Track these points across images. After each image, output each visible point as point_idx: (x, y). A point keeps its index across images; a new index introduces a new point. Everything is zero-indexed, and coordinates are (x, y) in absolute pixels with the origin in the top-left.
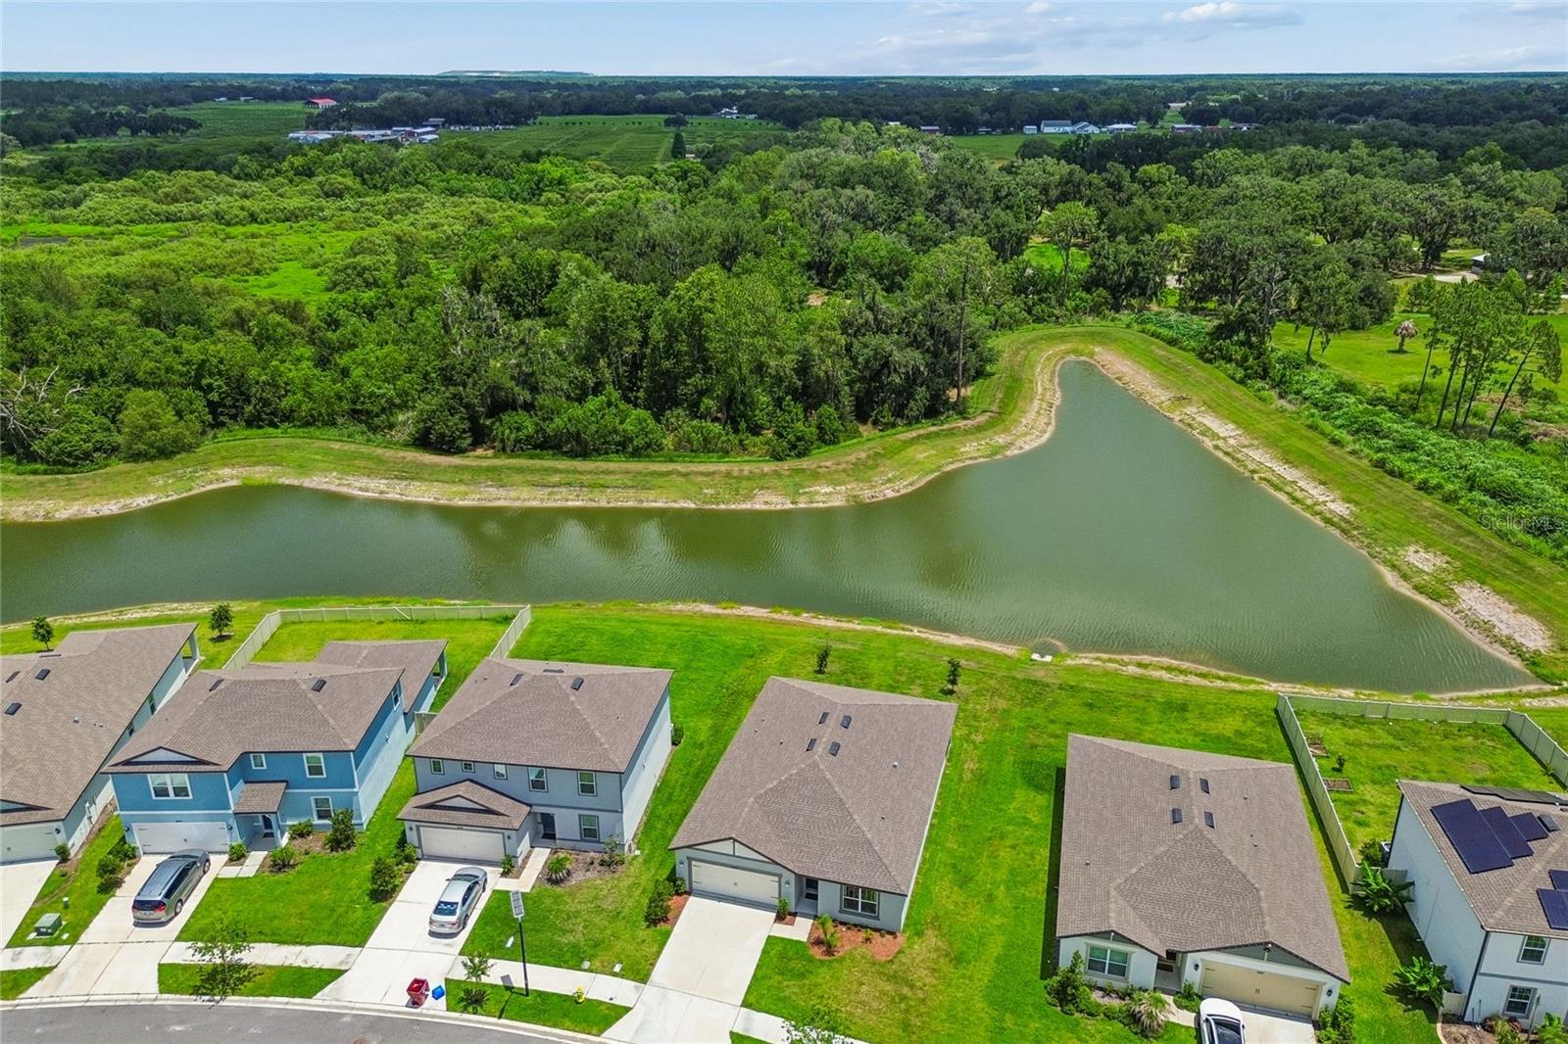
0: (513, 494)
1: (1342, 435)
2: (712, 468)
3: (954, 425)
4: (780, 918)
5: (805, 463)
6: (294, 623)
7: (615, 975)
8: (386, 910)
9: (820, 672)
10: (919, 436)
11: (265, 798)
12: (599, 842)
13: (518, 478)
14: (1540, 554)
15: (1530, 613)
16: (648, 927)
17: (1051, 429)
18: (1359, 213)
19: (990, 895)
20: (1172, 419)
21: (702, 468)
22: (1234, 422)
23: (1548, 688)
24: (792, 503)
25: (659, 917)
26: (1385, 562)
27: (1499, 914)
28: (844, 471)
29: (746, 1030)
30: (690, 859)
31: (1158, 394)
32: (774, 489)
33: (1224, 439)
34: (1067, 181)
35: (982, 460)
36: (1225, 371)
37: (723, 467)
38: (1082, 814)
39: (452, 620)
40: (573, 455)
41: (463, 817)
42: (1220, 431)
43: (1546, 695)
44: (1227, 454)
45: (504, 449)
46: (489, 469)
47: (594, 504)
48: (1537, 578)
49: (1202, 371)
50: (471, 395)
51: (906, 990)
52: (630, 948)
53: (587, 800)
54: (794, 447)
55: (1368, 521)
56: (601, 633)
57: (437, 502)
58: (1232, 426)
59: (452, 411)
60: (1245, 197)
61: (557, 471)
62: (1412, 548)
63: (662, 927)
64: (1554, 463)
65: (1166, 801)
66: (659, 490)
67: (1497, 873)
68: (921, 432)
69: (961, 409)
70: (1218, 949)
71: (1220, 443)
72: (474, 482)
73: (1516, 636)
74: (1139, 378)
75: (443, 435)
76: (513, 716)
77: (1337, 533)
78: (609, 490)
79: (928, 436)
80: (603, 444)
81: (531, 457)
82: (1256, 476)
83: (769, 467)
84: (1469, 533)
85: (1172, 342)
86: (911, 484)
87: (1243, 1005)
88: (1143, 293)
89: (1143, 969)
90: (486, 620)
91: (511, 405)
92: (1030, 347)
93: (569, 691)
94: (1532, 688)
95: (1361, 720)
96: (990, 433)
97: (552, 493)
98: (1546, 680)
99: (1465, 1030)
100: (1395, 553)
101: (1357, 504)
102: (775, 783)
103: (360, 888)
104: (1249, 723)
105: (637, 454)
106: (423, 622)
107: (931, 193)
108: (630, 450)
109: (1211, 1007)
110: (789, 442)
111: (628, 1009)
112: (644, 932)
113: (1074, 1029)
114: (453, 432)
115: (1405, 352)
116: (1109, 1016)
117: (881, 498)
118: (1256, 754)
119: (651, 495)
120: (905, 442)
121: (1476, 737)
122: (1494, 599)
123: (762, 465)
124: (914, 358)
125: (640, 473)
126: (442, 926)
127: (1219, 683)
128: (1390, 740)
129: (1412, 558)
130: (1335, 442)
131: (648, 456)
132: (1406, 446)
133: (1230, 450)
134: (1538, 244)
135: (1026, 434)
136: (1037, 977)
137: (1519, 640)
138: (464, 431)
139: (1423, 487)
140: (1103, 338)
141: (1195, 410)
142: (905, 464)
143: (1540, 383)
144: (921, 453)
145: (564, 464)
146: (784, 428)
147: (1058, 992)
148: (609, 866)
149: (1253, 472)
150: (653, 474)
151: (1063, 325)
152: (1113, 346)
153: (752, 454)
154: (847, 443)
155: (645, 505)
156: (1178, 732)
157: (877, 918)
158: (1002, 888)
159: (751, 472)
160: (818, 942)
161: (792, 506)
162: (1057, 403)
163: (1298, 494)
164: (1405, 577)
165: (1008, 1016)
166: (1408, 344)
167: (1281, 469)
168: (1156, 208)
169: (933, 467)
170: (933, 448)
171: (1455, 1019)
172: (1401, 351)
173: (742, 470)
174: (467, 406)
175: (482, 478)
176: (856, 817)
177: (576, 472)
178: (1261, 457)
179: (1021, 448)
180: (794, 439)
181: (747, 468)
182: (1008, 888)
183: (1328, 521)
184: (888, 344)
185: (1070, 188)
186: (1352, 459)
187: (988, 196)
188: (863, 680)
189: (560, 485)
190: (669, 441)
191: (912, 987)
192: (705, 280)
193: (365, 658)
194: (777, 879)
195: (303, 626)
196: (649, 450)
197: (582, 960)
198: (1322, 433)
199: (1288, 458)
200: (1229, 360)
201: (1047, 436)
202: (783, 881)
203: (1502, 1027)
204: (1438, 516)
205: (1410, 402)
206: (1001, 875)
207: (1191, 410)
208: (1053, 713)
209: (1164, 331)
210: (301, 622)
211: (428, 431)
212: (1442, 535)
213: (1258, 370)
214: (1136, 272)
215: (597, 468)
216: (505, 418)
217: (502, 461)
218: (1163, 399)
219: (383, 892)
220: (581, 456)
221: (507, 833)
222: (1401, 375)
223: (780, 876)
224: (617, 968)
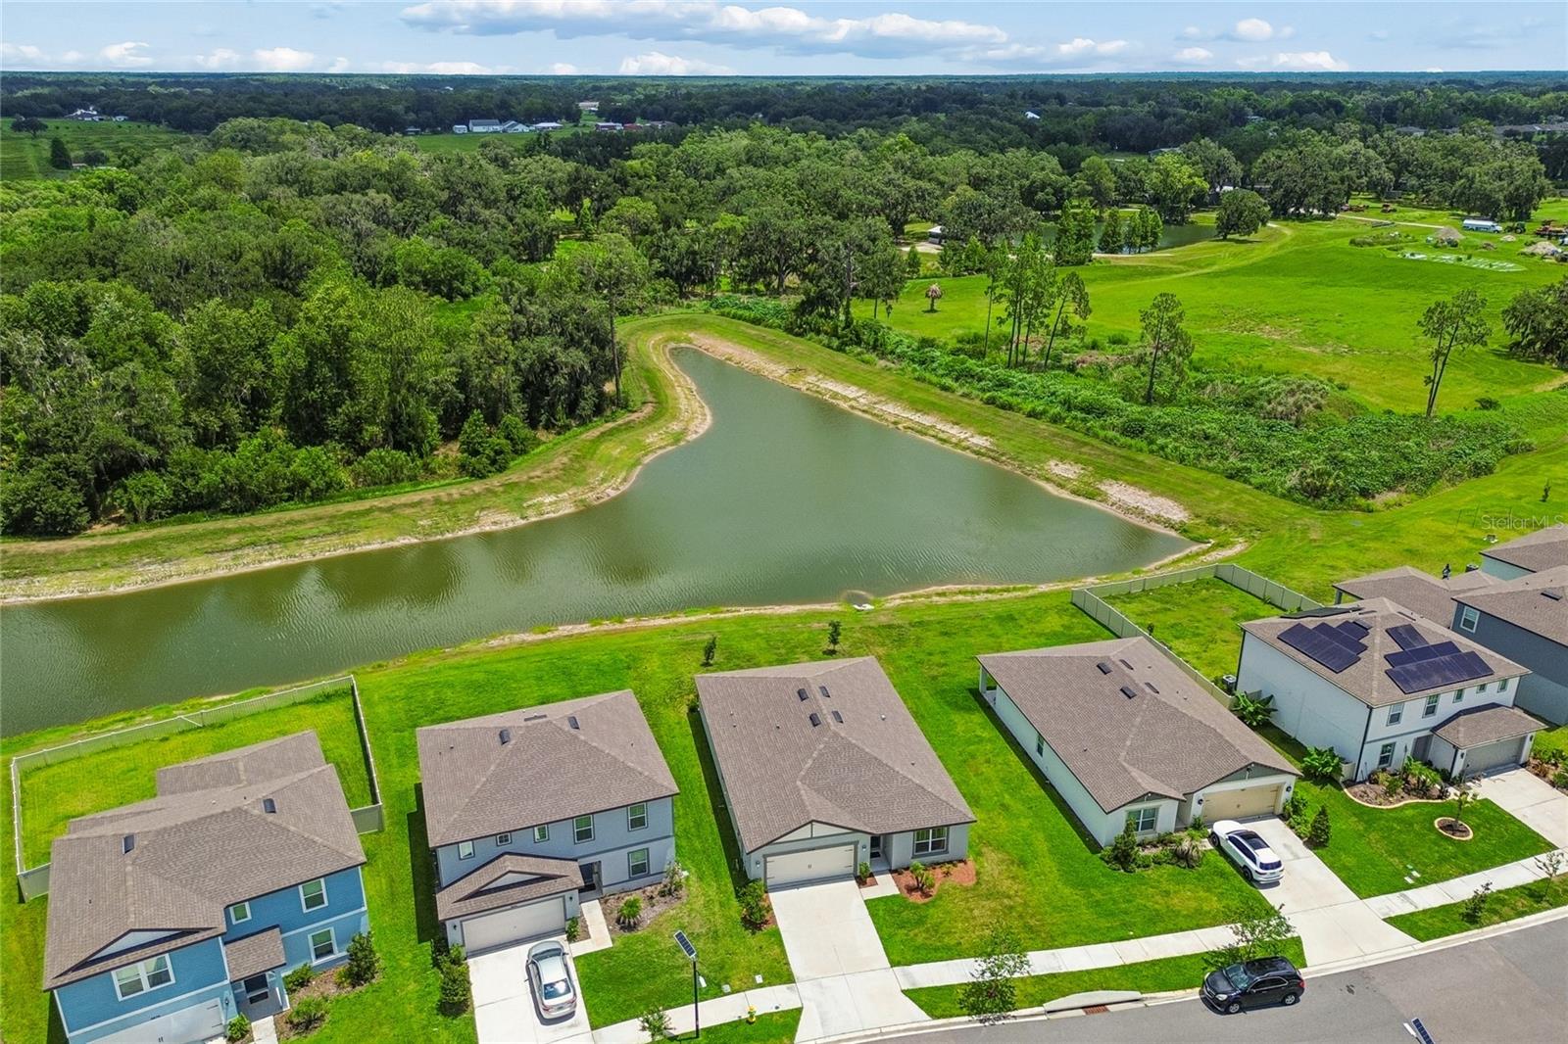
0: (186, 567)
1: (948, 381)
2: (415, 497)
3: (627, 419)
4: (861, 881)
5: (509, 475)
6: (39, 769)
7: (761, 986)
8: (473, 1019)
9: (706, 664)
10: (603, 434)
11: (262, 954)
12: (649, 875)
13: (181, 548)
14: (1141, 450)
15: (1162, 494)
16: (753, 933)
17: (707, 411)
18: (836, 196)
19: (1002, 805)
20: (799, 389)
21: (404, 499)
22: (855, 384)
23: (1204, 546)
24: (523, 518)
25: (756, 920)
26: (1039, 477)
27: (1375, 694)
28: (557, 477)
29: (914, 984)
30: (765, 856)
31: (776, 371)
32: (496, 508)
33: (855, 399)
34: (574, 178)
35: (670, 448)
36: (820, 342)
37: (428, 495)
38: (1045, 715)
39: (259, 713)
40: (236, 511)
41: (515, 894)
42: (849, 395)
43: (1208, 551)
44: (864, 411)
45: (136, 520)
46: (137, 545)
47: (297, 561)
48: (1150, 468)
49: (800, 345)
50: (80, 461)
51: (1006, 901)
52: (756, 958)
53: (639, 834)
54: (494, 462)
55: (1007, 446)
56: (451, 686)
57: (85, 596)
58: (854, 388)
59: (59, 484)
60: (743, 188)
61: (229, 532)
62: (1052, 463)
63: (766, 928)
64: (1102, 383)
65: (1109, 685)
66: (367, 531)
67: (1353, 667)
68: (602, 429)
69: (621, 403)
70: (1217, 782)
71: (853, 403)
72: (122, 563)
73: (1162, 513)
74: (747, 357)
75: (54, 515)
76: (530, 773)
77: (990, 460)
78: (307, 542)
79: (611, 433)
80: (271, 493)
81: (182, 522)
82: (900, 426)
83: (477, 486)
84: (1086, 444)
85: (756, 322)
86: (625, 480)
87: (1242, 820)
88: (703, 281)
89: (1167, 817)
90: (301, 703)
91: (133, 465)
92: (633, 338)
93: (574, 731)
94: (1195, 548)
95: (1129, 597)
96: (662, 422)
97: (235, 558)
98: (1198, 540)
99: (1362, 787)
100: (1042, 469)
101: (992, 436)
102: (810, 762)
103: (421, 1011)
104: (1066, 618)
105: (318, 497)
106: (222, 725)
107: (444, 196)
108: (308, 493)
109: (1223, 828)
110: (488, 457)
111: (799, 1010)
112: (754, 940)
113: (1142, 881)
114: (68, 509)
115: (936, 311)
116: (1158, 862)
117: (606, 498)
118: (1089, 639)
119: (361, 537)
120: (593, 441)
121: (1208, 590)
122: (1131, 489)
123: (469, 485)
124: (577, 358)
125: (335, 517)
126: (560, 1008)
127: (1006, 595)
128: (1159, 606)
129: (1057, 470)
130: (945, 388)
131: (331, 498)
132: (1003, 384)
133: (865, 408)
134: (981, 215)
135: (692, 419)
136: (1088, 853)
137: (1166, 516)
138: (80, 506)
139: (1032, 414)
140: (693, 324)
141: (815, 379)
142: (608, 463)
143: (1075, 321)
144: (613, 449)
145: (232, 523)
146: (479, 443)
147: (1116, 858)
148: (670, 894)
149: (895, 423)
150: (350, 515)
151: (647, 315)
152: (703, 330)
153: (444, 477)
154: (537, 451)
155: (358, 549)
156: (1025, 637)
157: (946, 852)
158: (1007, 796)
159: (461, 495)
160: (910, 890)
161: (523, 522)
162: (694, 388)
163: (941, 435)
164: (1060, 486)
165: (1092, 891)
166: (937, 304)
167: (917, 417)
168: (665, 200)
169: (632, 461)
170: (621, 442)
171: (1351, 783)
172: (932, 311)
173: (450, 495)
174: (76, 475)
175: (134, 556)
176: (897, 769)
177: (253, 528)
178: (891, 409)
179: (696, 432)
180: (492, 454)
181: (455, 491)
182: (1012, 796)
183: (977, 453)
184: (547, 344)
185: (579, 184)
186: (966, 400)
187: (503, 195)
188: (751, 662)
189: (241, 547)
190: (345, 476)
191: (1009, 897)
192: (337, 294)
193: (246, 771)
194: (852, 847)
195: (55, 770)
196: (331, 491)
197: (720, 987)
198: (930, 383)
199: (916, 406)
200: (818, 332)
201: (709, 418)
202: (859, 846)
203: (1382, 777)
204: (1055, 435)
205: (975, 346)
206: (997, 787)
207: (811, 379)
208: (926, 646)
209: (746, 313)
210: (48, 766)
211: (28, 514)
212: (1067, 449)
213: (850, 338)
214: (694, 262)
215: (278, 520)
216: (130, 482)
217: (143, 534)
218: (781, 372)
219: (455, 1004)
220: (247, 511)
221: (567, 895)
222: (947, 329)
223: (856, 843)
224: (759, 979)
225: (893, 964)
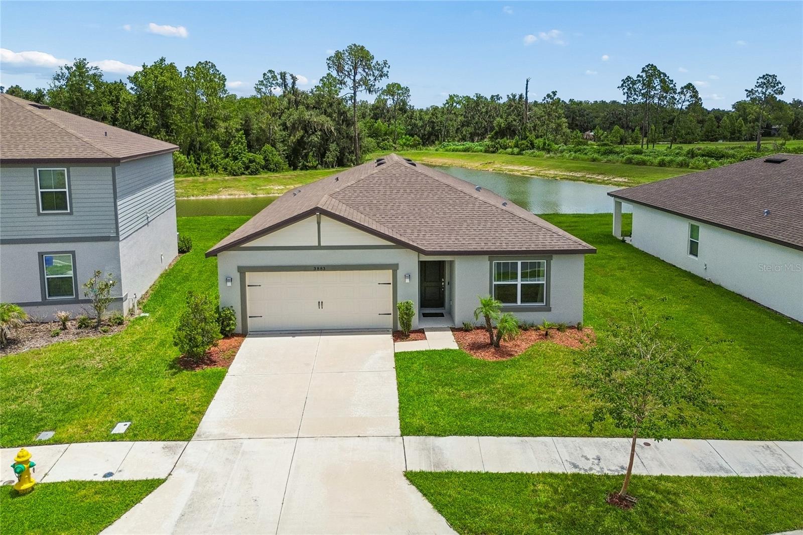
4: (402, 336)
12: (77, 301)
16: (178, 374)
20: (488, 170)
25: (199, 358)
30: (242, 271)
31: (472, 164)
32: (235, 188)
36: (505, 153)
42: (522, 169)
49: (492, 156)
53: (57, 223)
58: (526, 166)
63: (203, 369)
74: (455, 162)
92: (384, 154)
93: (26, 105)
112: (170, 380)
141: (499, 166)
146: (239, 154)
157: (548, 309)
160: (477, 347)
161: (253, 196)
176: (475, 196)
185: (378, 111)
194: (390, 271)
202: (400, 274)
218: (477, 165)
223: (394, 268)
224: (121, 428)
225: (406, 430)
